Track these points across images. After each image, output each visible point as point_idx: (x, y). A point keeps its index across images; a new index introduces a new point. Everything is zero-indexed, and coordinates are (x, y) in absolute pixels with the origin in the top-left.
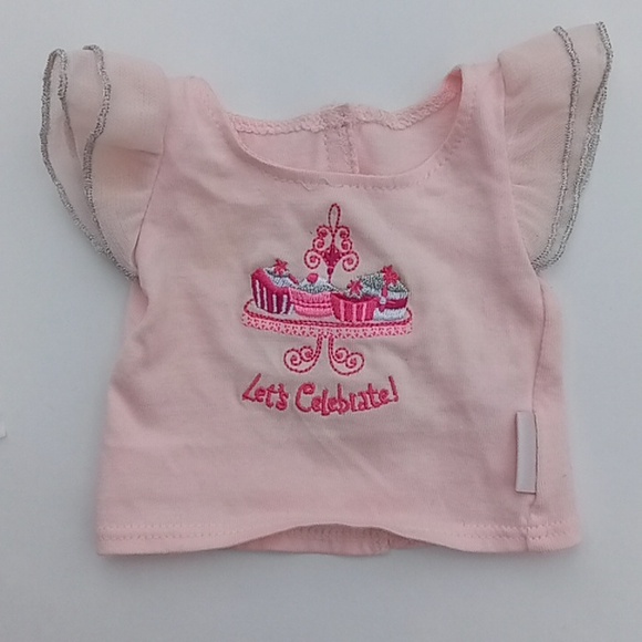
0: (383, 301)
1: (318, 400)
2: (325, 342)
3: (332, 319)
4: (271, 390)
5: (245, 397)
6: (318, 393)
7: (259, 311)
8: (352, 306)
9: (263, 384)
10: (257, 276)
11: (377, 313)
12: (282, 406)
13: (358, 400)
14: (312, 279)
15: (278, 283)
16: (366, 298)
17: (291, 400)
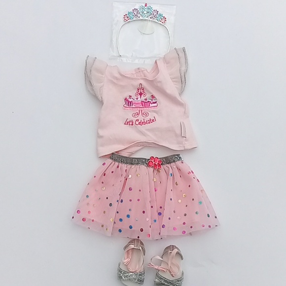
0: (152, 102)
1: (139, 123)
2: (140, 111)
3: (142, 106)
4: (130, 122)
5: (125, 124)
6: (140, 121)
7: (126, 106)
8: (145, 104)
9: (128, 121)
10: (126, 99)
11: (151, 105)
12: (132, 124)
13: (148, 122)
14: (137, 99)
15: (130, 100)
16: (148, 102)
17: (134, 123)
